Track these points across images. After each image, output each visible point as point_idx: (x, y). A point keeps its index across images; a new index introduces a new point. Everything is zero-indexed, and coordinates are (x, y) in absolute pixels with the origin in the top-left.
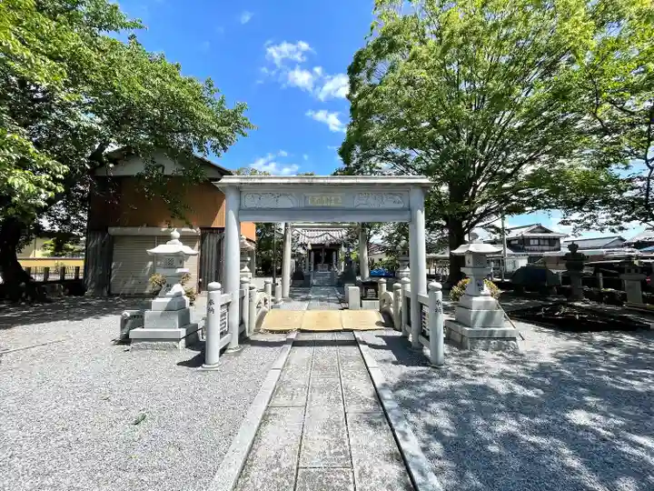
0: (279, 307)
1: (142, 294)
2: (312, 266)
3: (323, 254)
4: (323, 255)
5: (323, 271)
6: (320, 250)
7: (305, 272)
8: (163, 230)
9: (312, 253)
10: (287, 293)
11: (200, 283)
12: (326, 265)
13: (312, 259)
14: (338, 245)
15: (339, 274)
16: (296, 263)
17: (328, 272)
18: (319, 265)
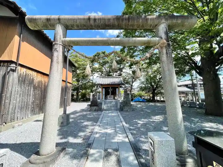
2: (104, 97)
3: (111, 90)
12: (113, 96)
13: (104, 93)
14: (119, 85)
15: (121, 101)
16: (93, 95)
17: (113, 100)
18: (108, 96)
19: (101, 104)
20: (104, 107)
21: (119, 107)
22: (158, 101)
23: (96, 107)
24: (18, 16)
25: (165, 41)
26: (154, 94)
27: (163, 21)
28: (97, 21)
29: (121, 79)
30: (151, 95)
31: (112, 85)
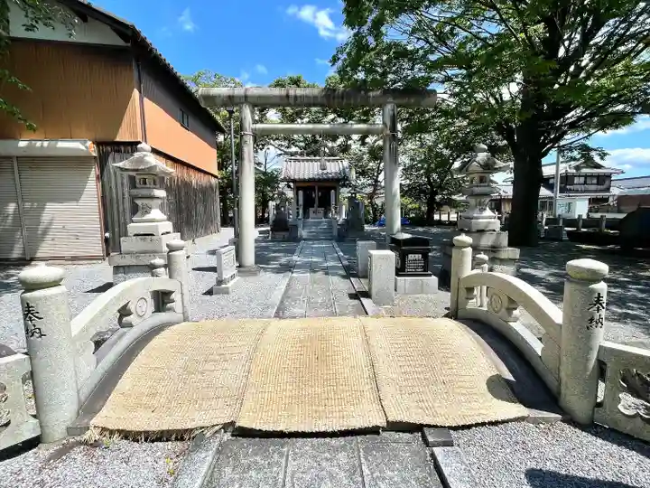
0: (226, 292)
1: (7, 260)
2: (301, 211)
3: (317, 193)
4: (316, 195)
5: (316, 218)
6: (313, 189)
7: (291, 219)
8: (22, 144)
9: (301, 193)
10: (249, 258)
11: (106, 240)
12: (321, 210)
13: (301, 202)
14: (338, 180)
15: (341, 221)
16: (277, 207)
17: (324, 219)
18: (311, 210)
19: (296, 227)
20: (303, 233)
21: (335, 233)
22: (440, 223)
23: (283, 233)
24: (129, 44)
25: (388, 132)
26: (433, 206)
27: (390, 100)
28: (299, 99)
29: (346, 163)
30: (424, 208)
31: (319, 180)
